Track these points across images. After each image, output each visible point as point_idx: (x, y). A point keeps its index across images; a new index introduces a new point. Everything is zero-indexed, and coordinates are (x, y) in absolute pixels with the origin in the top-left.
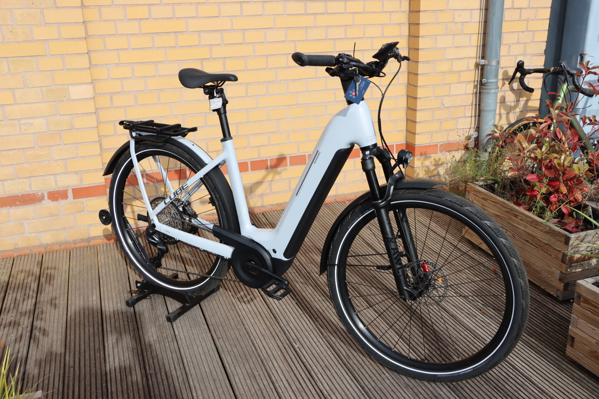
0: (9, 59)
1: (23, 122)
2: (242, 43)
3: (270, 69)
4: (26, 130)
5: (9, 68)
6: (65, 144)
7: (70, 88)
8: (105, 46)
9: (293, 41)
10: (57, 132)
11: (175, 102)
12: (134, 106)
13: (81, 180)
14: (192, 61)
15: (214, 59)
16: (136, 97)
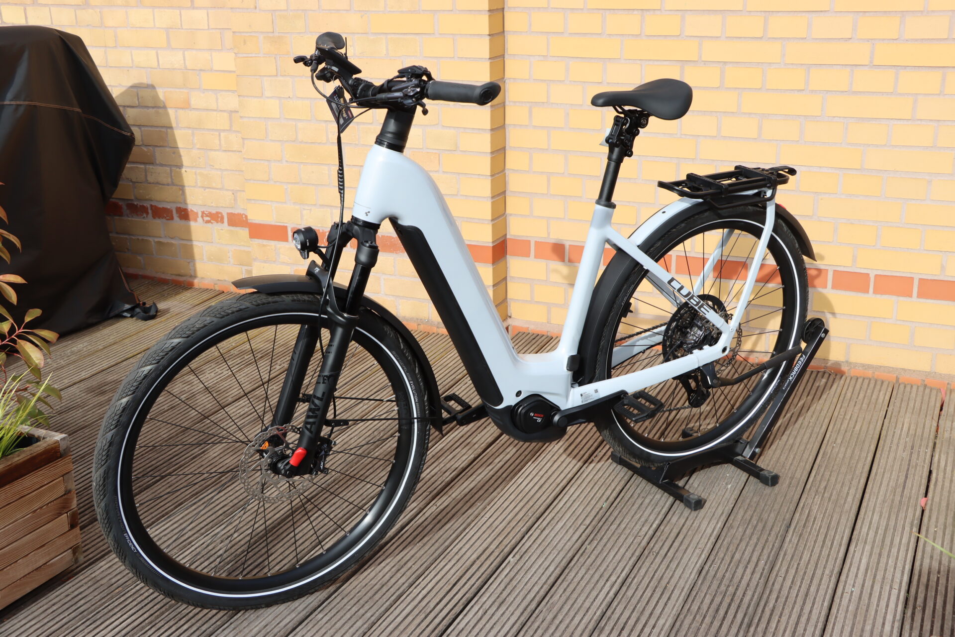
0: (389, 36)
2: (761, 38)
3: (812, 91)
5: (387, 49)
6: (444, 172)
8: (531, 25)
9: (868, 40)
12: (562, 128)
14: (665, 63)
15: (705, 62)
16: (568, 114)
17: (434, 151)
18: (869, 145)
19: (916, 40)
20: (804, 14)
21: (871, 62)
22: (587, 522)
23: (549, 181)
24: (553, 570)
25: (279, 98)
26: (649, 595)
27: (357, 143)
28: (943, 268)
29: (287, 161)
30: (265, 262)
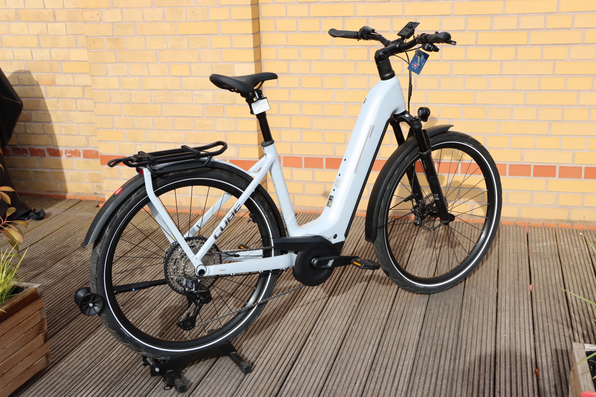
0: (189, 36)
1: (195, 93)
3: (444, 60)
4: (196, 100)
5: (188, 44)
6: (227, 117)
7: (235, 65)
8: (276, 27)
9: (474, 31)
10: (222, 105)
11: (339, 89)
12: (298, 88)
13: (238, 153)
16: (301, 79)
17: (220, 105)
18: (477, 90)
19: (500, 30)
20: (437, 17)
21: (476, 43)
22: (349, 313)
23: (290, 120)
24: (337, 342)
25: (119, 76)
26: (396, 349)
27: (170, 102)
28: (522, 158)
29: (124, 115)
30: (112, 179)
